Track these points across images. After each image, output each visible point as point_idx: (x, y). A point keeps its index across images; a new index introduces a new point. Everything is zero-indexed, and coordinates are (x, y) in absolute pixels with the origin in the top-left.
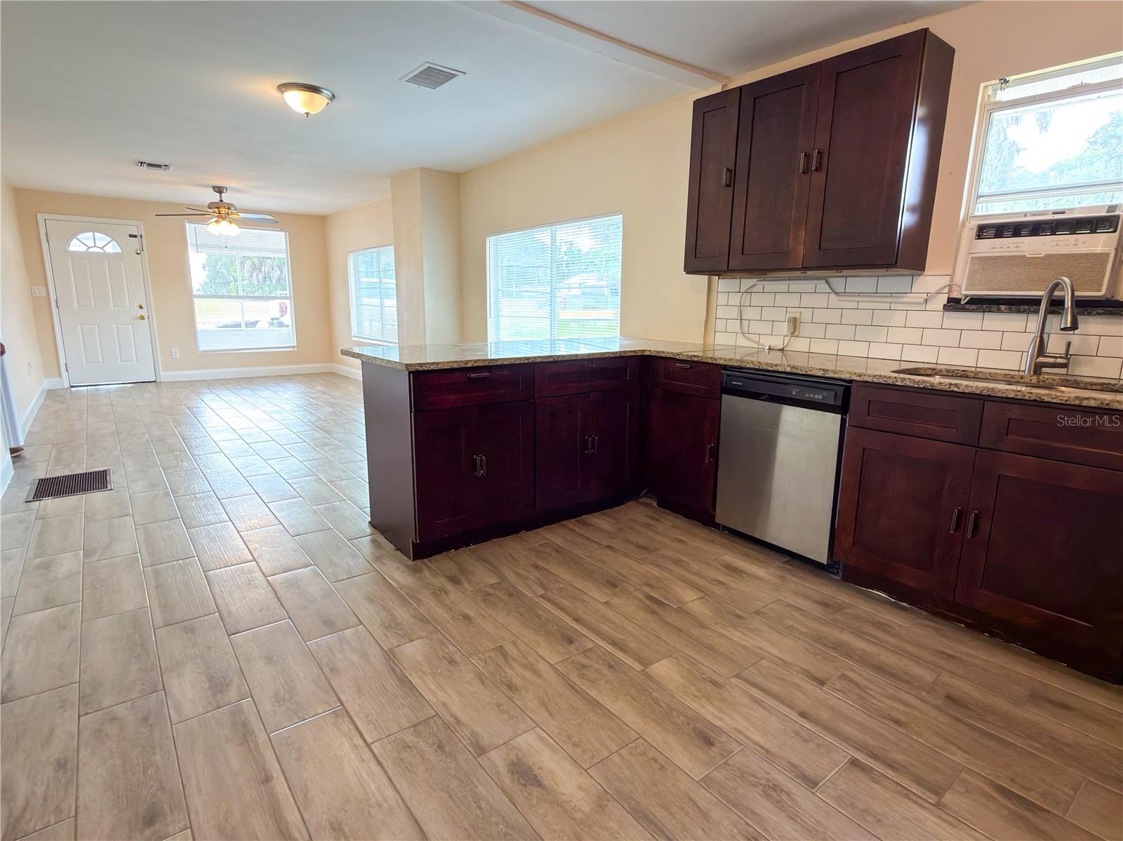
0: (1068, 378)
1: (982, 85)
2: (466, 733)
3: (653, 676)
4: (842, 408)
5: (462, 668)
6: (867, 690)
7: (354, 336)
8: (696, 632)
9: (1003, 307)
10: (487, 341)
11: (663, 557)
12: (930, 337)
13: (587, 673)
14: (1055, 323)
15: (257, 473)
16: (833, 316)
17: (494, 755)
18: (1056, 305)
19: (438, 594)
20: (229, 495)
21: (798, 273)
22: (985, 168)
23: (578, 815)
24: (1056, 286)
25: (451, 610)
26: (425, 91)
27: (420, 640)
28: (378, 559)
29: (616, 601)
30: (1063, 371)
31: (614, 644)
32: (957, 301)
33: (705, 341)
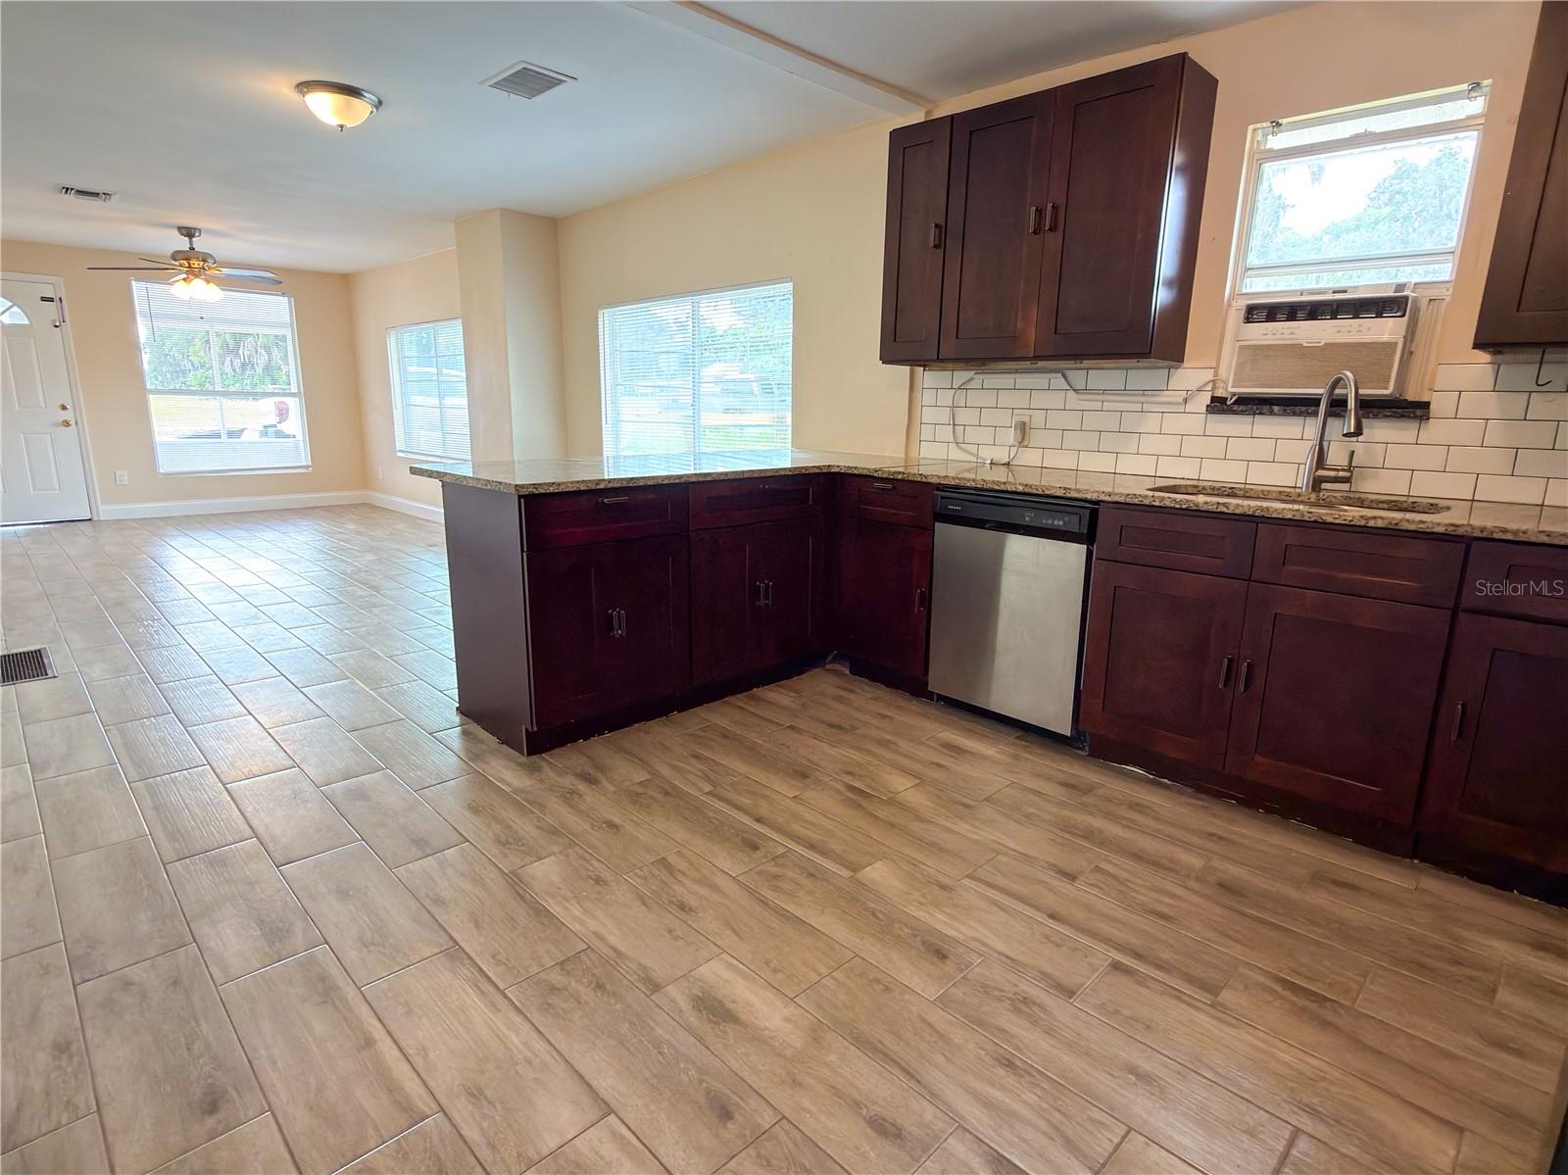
0: (1351, 495)
1: (1251, 128)
2: (633, 967)
3: (867, 883)
4: (1088, 537)
5: (616, 888)
6: (1129, 884)
7: (400, 451)
8: (916, 827)
9: (1276, 409)
10: (602, 456)
11: (864, 736)
12: (1192, 447)
13: (779, 884)
14: (1336, 427)
15: (279, 647)
16: (1070, 420)
17: (671, 990)
18: (1337, 406)
19: (569, 797)
20: (241, 680)
21: (1027, 364)
22: (1254, 233)
23: (788, 1052)
24: (1337, 383)
25: (588, 816)
26: (517, 100)
27: (553, 858)
28: (476, 757)
29: (810, 795)
30: (1345, 487)
31: (812, 847)
32: (1222, 400)
33: (906, 454)
